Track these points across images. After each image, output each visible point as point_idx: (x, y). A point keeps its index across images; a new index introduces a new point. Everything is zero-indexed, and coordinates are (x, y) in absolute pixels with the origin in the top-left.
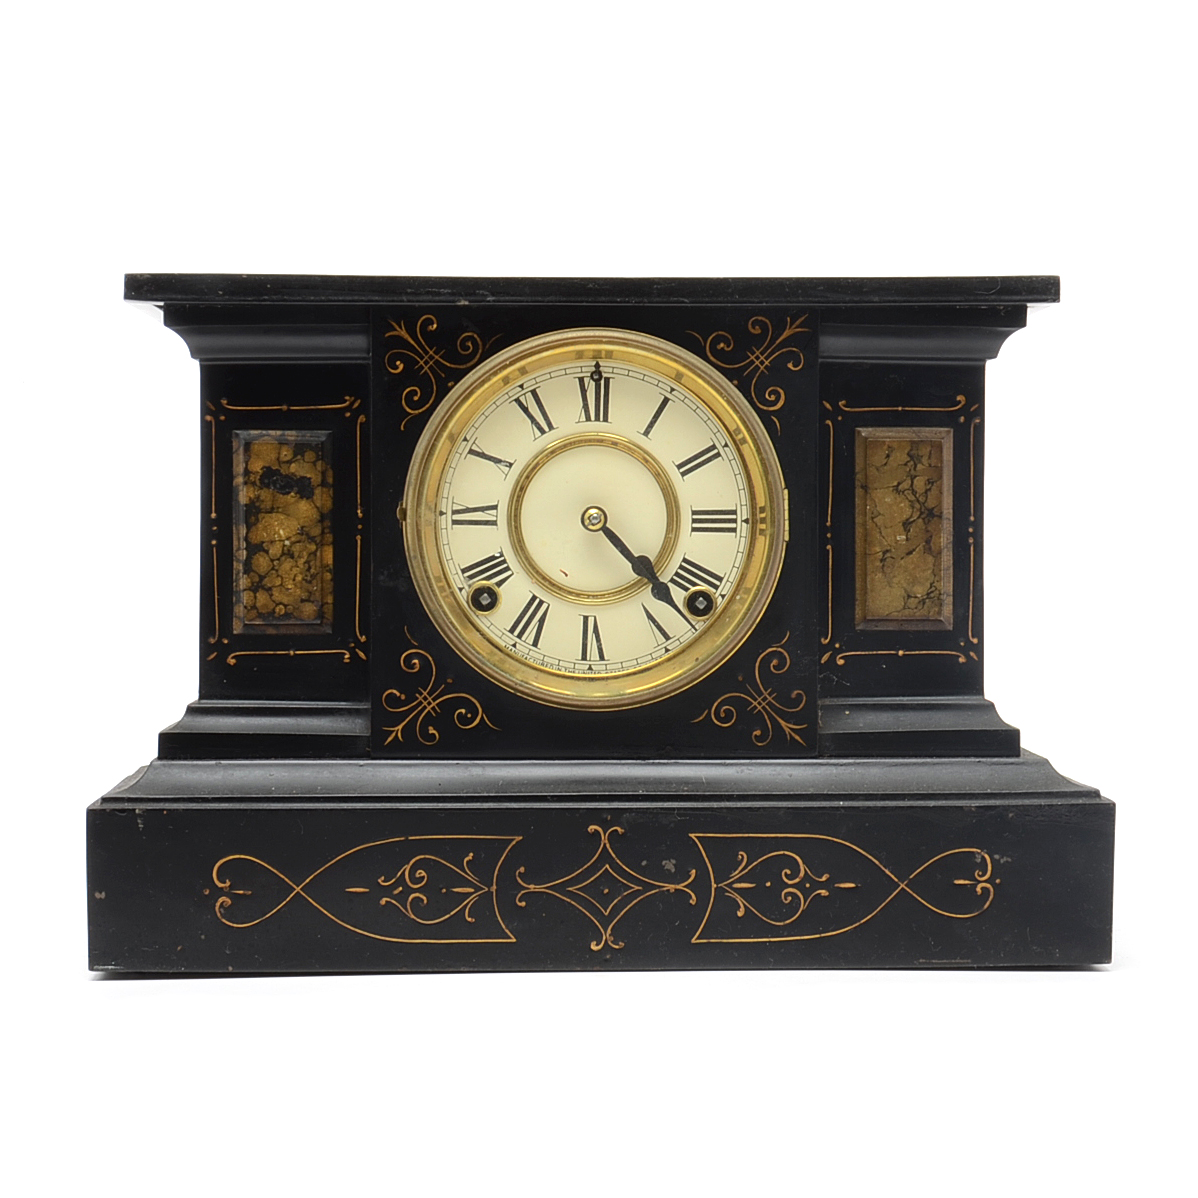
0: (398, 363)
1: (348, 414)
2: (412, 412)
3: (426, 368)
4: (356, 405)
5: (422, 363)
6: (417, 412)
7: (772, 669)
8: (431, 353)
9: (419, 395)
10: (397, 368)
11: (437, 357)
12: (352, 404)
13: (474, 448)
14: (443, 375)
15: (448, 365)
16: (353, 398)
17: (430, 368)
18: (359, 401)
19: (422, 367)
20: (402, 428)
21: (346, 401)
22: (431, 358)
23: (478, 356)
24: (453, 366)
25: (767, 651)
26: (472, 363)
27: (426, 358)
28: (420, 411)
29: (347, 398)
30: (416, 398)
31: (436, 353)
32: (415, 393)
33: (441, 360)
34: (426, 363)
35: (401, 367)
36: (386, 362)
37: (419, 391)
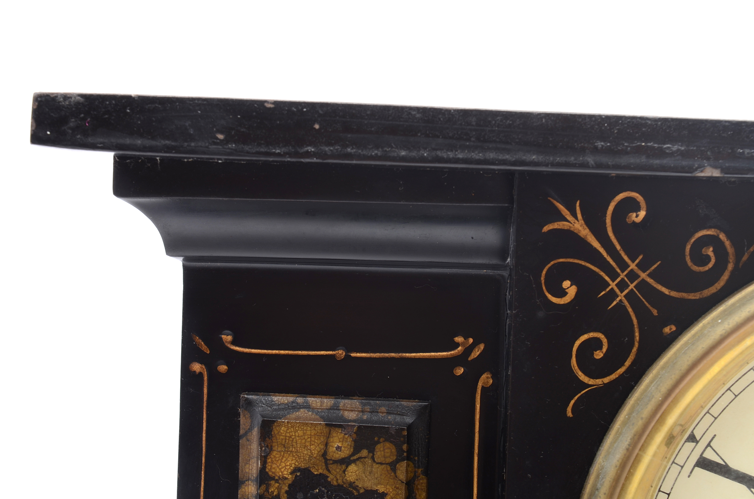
0: (566, 284)
1: (460, 371)
2: (591, 382)
3: (621, 296)
4: (476, 353)
5: (613, 285)
6: (599, 382)
8: (633, 266)
9: (604, 349)
10: (562, 293)
11: (643, 275)
12: (469, 350)
13: (710, 455)
14: (655, 312)
15: (666, 291)
16: (471, 340)
17: (630, 297)
18: (482, 346)
19: (612, 295)
20: (569, 414)
21: (457, 345)
22: (632, 276)
23: (725, 277)
24: (674, 294)
26: (713, 290)
27: (622, 275)
28: (606, 380)
29: (459, 339)
30: (599, 355)
31: (642, 266)
32: (596, 344)
34: (622, 286)
35: (572, 291)
36: (543, 282)
37: (605, 341)
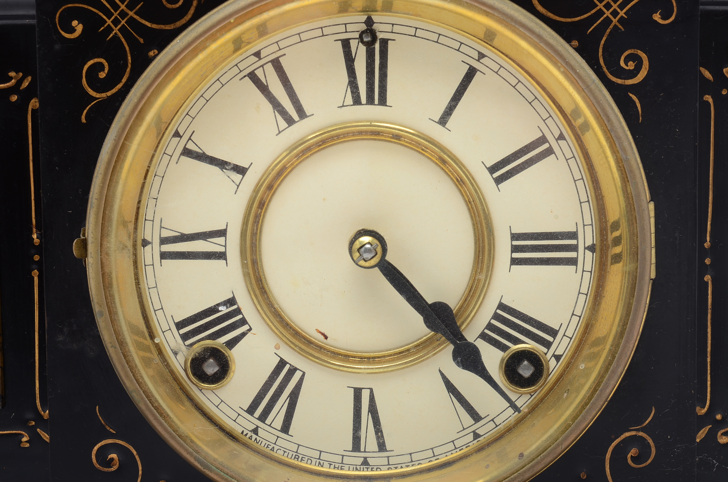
0: (75, 23)
1: (14, 98)
2: (98, 95)
3: (116, 30)
4: (25, 84)
5: (109, 22)
6: (104, 95)
7: (629, 461)
8: (123, 7)
9: (106, 71)
10: (72, 30)
11: (131, 13)
12: (20, 82)
13: (191, 146)
14: (142, 41)
15: (148, 24)
16: (21, 74)
17: (123, 30)
18: (30, 78)
19: (109, 29)
20: (84, 120)
21: (11, 78)
22: (123, 14)
23: (192, 11)
24: (154, 26)
25: (623, 437)
26: (183, 21)
27: (116, 14)
28: (109, 93)
29: (12, 74)
30: (102, 75)
31: (130, 7)
32: (100, 67)
33: (137, 17)
34: (116, 22)
35: (79, 28)
36: (57, 22)
37: (106, 64)
